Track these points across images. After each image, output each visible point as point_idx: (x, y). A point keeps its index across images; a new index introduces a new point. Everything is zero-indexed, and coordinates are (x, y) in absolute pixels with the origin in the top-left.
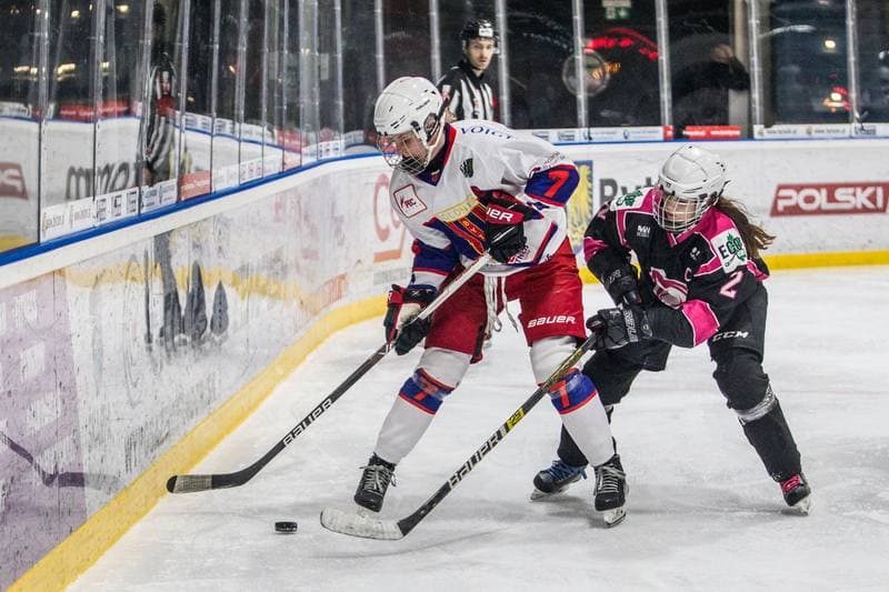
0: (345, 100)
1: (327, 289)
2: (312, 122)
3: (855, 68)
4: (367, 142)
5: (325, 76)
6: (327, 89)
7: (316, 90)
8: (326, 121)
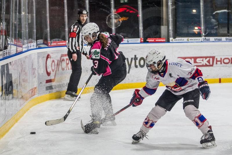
0: (36, 30)
1: (30, 92)
2: (26, 37)
3: (203, 19)
4: (44, 44)
5: (30, 22)
6: (30, 26)
7: (27, 26)
8: (30, 36)
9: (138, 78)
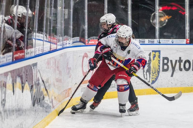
0: (73, 26)
4: (80, 41)
6: (67, 22)
7: (63, 22)
9: (182, 82)
